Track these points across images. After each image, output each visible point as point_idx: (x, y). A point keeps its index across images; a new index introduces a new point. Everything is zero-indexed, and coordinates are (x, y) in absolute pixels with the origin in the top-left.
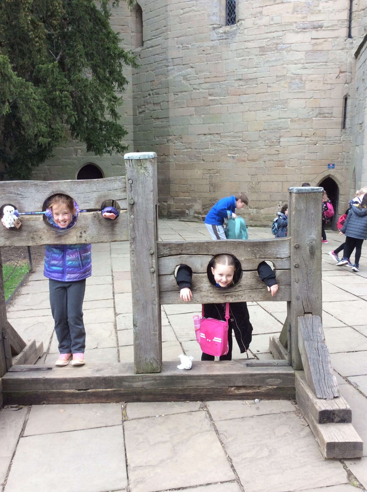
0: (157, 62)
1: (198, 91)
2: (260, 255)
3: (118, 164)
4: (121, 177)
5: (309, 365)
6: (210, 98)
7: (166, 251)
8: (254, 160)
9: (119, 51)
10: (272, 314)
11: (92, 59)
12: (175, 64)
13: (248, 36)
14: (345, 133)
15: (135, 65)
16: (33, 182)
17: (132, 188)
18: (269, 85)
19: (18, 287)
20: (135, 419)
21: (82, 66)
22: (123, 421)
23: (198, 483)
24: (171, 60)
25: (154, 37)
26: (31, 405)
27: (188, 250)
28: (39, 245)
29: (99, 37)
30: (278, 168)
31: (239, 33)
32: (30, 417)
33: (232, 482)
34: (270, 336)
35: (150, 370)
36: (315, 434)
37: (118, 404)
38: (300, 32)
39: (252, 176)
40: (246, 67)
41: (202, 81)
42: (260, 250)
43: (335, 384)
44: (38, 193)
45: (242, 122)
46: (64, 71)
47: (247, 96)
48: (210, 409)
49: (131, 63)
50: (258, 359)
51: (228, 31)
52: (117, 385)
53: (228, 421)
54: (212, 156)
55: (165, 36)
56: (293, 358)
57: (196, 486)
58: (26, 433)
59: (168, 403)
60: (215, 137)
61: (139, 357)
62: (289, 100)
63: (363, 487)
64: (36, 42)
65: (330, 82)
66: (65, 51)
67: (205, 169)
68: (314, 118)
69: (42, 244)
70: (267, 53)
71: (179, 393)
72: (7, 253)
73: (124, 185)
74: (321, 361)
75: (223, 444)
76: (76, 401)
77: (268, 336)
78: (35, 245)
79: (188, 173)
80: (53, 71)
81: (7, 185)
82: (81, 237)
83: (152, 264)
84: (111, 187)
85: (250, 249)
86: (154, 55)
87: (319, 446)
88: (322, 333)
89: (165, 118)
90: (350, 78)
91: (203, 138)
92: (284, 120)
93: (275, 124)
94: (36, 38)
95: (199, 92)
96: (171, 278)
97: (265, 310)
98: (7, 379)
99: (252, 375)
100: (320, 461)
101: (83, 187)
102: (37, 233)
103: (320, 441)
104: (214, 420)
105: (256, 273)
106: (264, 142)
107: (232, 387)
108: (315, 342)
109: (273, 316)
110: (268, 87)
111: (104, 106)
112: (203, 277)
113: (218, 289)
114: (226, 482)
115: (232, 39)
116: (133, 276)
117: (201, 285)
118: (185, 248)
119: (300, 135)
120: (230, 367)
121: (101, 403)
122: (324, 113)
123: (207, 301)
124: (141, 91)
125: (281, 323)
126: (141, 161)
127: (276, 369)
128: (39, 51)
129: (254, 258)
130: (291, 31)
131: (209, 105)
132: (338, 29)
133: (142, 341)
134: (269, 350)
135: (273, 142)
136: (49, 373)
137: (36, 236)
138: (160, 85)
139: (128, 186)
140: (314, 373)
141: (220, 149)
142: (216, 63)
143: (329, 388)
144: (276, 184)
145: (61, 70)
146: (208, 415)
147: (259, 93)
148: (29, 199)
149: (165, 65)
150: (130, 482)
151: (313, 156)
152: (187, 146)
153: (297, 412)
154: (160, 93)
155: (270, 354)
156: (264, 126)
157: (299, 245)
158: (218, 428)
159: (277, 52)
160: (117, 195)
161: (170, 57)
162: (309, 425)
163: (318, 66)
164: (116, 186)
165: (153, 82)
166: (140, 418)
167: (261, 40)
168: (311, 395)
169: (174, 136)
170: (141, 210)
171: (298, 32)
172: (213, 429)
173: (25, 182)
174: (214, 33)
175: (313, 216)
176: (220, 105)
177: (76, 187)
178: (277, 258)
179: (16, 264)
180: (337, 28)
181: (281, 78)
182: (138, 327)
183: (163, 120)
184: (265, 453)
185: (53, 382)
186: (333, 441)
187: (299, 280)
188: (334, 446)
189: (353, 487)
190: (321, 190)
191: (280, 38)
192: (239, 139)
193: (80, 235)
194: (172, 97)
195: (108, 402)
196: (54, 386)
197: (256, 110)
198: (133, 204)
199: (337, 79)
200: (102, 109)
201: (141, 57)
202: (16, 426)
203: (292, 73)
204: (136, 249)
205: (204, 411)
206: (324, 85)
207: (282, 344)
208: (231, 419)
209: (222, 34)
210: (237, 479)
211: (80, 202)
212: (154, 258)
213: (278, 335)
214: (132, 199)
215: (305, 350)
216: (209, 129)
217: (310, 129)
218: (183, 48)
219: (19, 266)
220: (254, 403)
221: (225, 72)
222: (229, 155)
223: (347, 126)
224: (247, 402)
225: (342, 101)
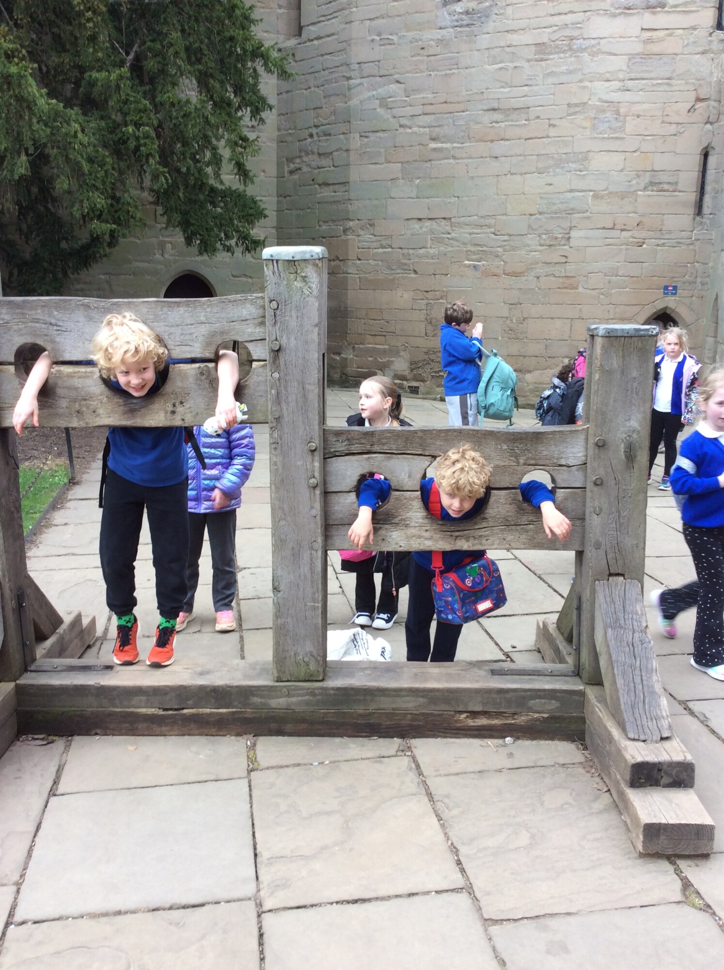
0: (327, 68)
1: (409, 131)
2: (527, 459)
3: (245, 276)
4: (255, 295)
5: (614, 675)
6: (433, 145)
7: (340, 445)
8: (516, 275)
9: (253, 46)
10: (542, 576)
11: (199, 61)
12: (365, 74)
13: (513, 20)
14: (701, 223)
15: (284, 74)
16: (81, 301)
17: (278, 318)
18: (552, 122)
19: (47, 512)
20: (272, 767)
21: (178, 74)
22: (250, 771)
23: (392, 892)
24: (357, 66)
25: (322, 19)
26: (72, 735)
27: (384, 444)
28: (91, 425)
29: (214, 15)
30: (565, 290)
31: (496, 14)
32: (69, 758)
33: (458, 892)
34: (539, 619)
35: (303, 674)
36: (622, 806)
37: (239, 738)
38: (620, 14)
39: (511, 306)
40: (507, 83)
41: (419, 110)
42: (526, 450)
43: (664, 714)
44: (91, 323)
45: (496, 196)
46: (142, 83)
47: (507, 143)
48: (417, 752)
49: (276, 70)
50: (512, 661)
51: (473, 10)
52: (239, 703)
53: (452, 777)
54: (434, 263)
55: (346, 16)
56: (582, 660)
57: (389, 897)
58: (61, 789)
59: (337, 740)
60: (440, 226)
61: (283, 651)
62: (591, 154)
63: (712, 909)
64: (89, 20)
65: (675, 118)
66: (144, 43)
67: (418, 290)
68: (639, 193)
69: (97, 424)
70: (551, 57)
71: (359, 722)
72: (26, 443)
73: (261, 311)
74: (638, 669)
75: (442, 820)
76: (158, 730)
77: (533, 620)
78: (84, 425)
79: (383, 297)
80: (118, 87)
81: (29, 305)
82: (173, 412)
83: (313, 471)
84: (236, 316)
85: (508, 446)
86: (322, 55)
87: (628, 830)
88: (642, 614)
89: (340, 184)
90: (715, 112)
91: (416, 226)
92: (581, 194)
93: (562, 203)
94: (87, 11)
95: (412, 133)
96: (349, 498)
97: (530, 569)
98: (25, 685)
99: (501, 691)
100: (629, 858)
101: (180, 313)
102: (88, 402)
103: (632, 820)
104: (425, 775)
105: (516, 493)
106: (538, 238)
107: (461, 712)
108: (627, 631)
109: (544, 581)
110: (550, 125)
111: (221, 156)
112: (413, 499)
113: (440, 522)
114: (447, 891)
115: (481, 26)
116: (275, 493)
117: (408, 515)
118: (379, 440)
119: (611, 226)
120: (459, 674)
121: (206, 735)
122: (660, 183)
123: (418, 546)
124: (295, 128)
125: (560, 595)
126: (296, 263)
127: (548, 682)
128: (93, 38)
129: (515, 464)
130: (601, 12)
131: (430, 160)
132: (697, 11)
133: (289, 620)
134: (535, 645)
135: (556, 238)
136: (107, 676)
137: (84, 409)
138: (333, 117)
139: (269, 313)
140: (624, 690)
141: (450, 249)
142: (446, 75)
143: (652, 719)
144: (558, 323)
145: (137, 82)
146: (413, 765)
147: (532, 138)
148: (72, 334)
149: (344, 76)
150: (261, 886)
151: (635, 269)
152: (384, 243)
153: (587, 765)
154: (332, 132)
155: (536, 653)
156: (539, 205)
157: (604, 441)
158: (432, 789)
159: (571, 56)
160: (246, 332)
161: (354, 60)
162: (609, 790)
163: (653, 85)
164: (245, 313)
165: (319, 111)
166: (281, 767)
167: (539, 30)
168: (616, 733)
169: (357, 222)
170: (293, 361)
171: (614, 16)
172: (424, 792)
173: (65, 301)
174: (445, 13)
175: (635, 385)
176: (451, 161)
177: (167, 314)
178: (561, 466)
179: (42, 466)
180: (695, 9)
181: (577, 109)
182: (282, 593)
183: (336, 187)
184: (524, 839)
185: (115, 693)
186: (657, 822)
187: (601, 510)
188: (659, 830)
189: (693, 910)
190: (655, 332)
191: (579, 26)
192: (488, 230)
193: (172, 409)
194: (356, 142)
195: (222, 733)
196: (117, 702)
197: (525, 171)
198: (278, 351)
199: (690, 114)
200: (217, 164)
201: (297, 58)
202: (42, 775)
203: (600, 100)
204: (281, 439)
205: (405, 757)
206: (663, 125)
207: (562, 634)
208: (457, 774)
209: (461, 16)
210: (468, 886)
211: (173, 343)
212: (317, 458)
213: (554, 617)
214: (276, 340)
215: (608, 646)
216: (429, 209)
217: (631, 215)
218: (381, 43)
219: (49, 470)
220: (503, 744)
221: (464, 93)
222: (467, 262)
223: (706, 210)
224: (490, 742)
225: (697, 159)
